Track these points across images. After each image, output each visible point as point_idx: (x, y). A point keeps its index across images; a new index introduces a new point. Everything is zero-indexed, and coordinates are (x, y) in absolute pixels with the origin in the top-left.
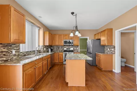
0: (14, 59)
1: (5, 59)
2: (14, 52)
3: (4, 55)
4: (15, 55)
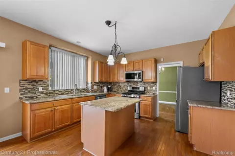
0: (41, 97)
1: (30, 96)
2: (41, 89)
3: (29, 92)
4: (42, 93)
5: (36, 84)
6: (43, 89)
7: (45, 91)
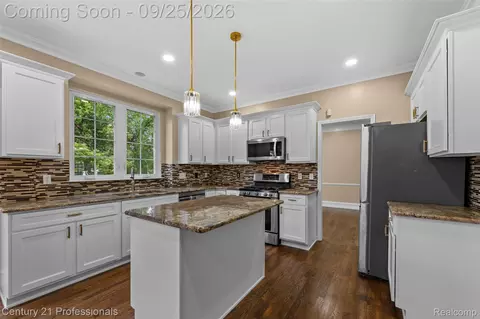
0: (48, 197)
1: (19, 195)
2: (47, 180)
3: (18, 185)
4: (51, 188)
5: (34, 168)
6: (53, 180)
7: (59, 183)
